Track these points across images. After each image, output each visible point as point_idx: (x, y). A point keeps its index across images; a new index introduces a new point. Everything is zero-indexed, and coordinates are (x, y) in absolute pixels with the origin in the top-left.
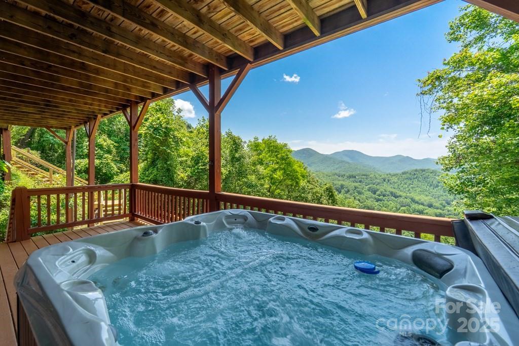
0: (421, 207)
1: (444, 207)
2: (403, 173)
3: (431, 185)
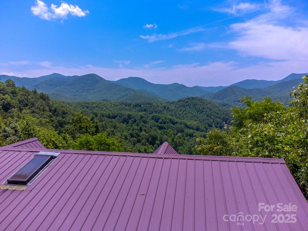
0: (191, 131)
2: (179, 101)
3: (198, 111)
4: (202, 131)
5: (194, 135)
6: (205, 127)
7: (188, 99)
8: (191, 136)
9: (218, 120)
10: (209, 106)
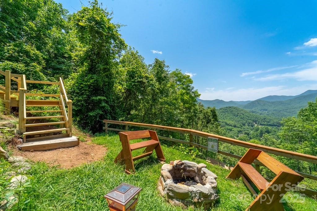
0: (230, 127)
1: (242, 127)
2: (220, 109)
3: (234, 115)
4: (238, 128)
5: (233, 130)
6: (240, 125)
7: (227, 107)
8: (231, 130)
9: (250, 121)
10: (242, 112)
